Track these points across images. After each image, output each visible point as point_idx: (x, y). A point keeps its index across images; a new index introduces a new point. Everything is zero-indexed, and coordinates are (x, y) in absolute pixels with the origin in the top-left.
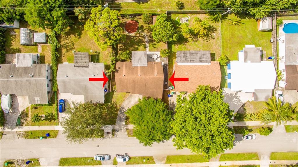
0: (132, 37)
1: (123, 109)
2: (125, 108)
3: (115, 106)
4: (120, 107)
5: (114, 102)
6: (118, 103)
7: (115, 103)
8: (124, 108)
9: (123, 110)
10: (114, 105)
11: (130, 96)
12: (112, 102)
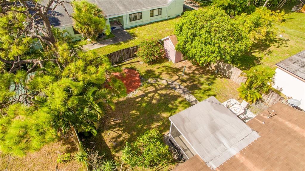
0: (139, 99)
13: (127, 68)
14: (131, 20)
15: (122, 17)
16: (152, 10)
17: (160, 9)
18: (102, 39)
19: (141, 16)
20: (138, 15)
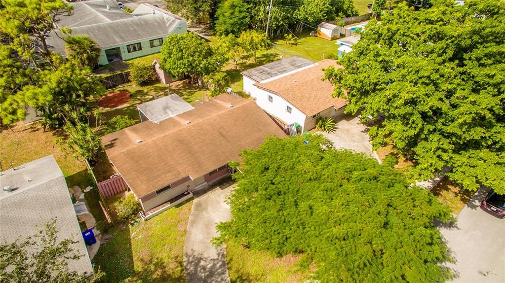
0: (126, 109)
1: (197, 265)
2: (205, 255)
3: (159, 272)
4: (181, 263)
5: (147, 259)
6: (164, 255)
7: (151, 261)
8: (200, 259)
9: (204, 268)
10: (152, 273)
11: (196, 209)
12: (138, 266)
13: (119, 91)
14: (129, 51)
15: (119, 48)
16: (152, 40)
17: (161, 40)
18: (99, 70)
19: (141, 46)
20: (136, 45)
